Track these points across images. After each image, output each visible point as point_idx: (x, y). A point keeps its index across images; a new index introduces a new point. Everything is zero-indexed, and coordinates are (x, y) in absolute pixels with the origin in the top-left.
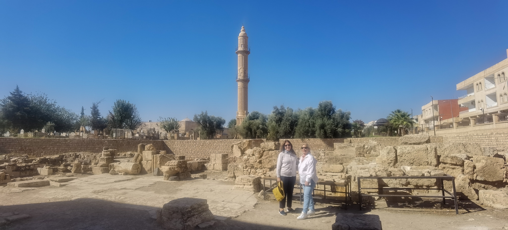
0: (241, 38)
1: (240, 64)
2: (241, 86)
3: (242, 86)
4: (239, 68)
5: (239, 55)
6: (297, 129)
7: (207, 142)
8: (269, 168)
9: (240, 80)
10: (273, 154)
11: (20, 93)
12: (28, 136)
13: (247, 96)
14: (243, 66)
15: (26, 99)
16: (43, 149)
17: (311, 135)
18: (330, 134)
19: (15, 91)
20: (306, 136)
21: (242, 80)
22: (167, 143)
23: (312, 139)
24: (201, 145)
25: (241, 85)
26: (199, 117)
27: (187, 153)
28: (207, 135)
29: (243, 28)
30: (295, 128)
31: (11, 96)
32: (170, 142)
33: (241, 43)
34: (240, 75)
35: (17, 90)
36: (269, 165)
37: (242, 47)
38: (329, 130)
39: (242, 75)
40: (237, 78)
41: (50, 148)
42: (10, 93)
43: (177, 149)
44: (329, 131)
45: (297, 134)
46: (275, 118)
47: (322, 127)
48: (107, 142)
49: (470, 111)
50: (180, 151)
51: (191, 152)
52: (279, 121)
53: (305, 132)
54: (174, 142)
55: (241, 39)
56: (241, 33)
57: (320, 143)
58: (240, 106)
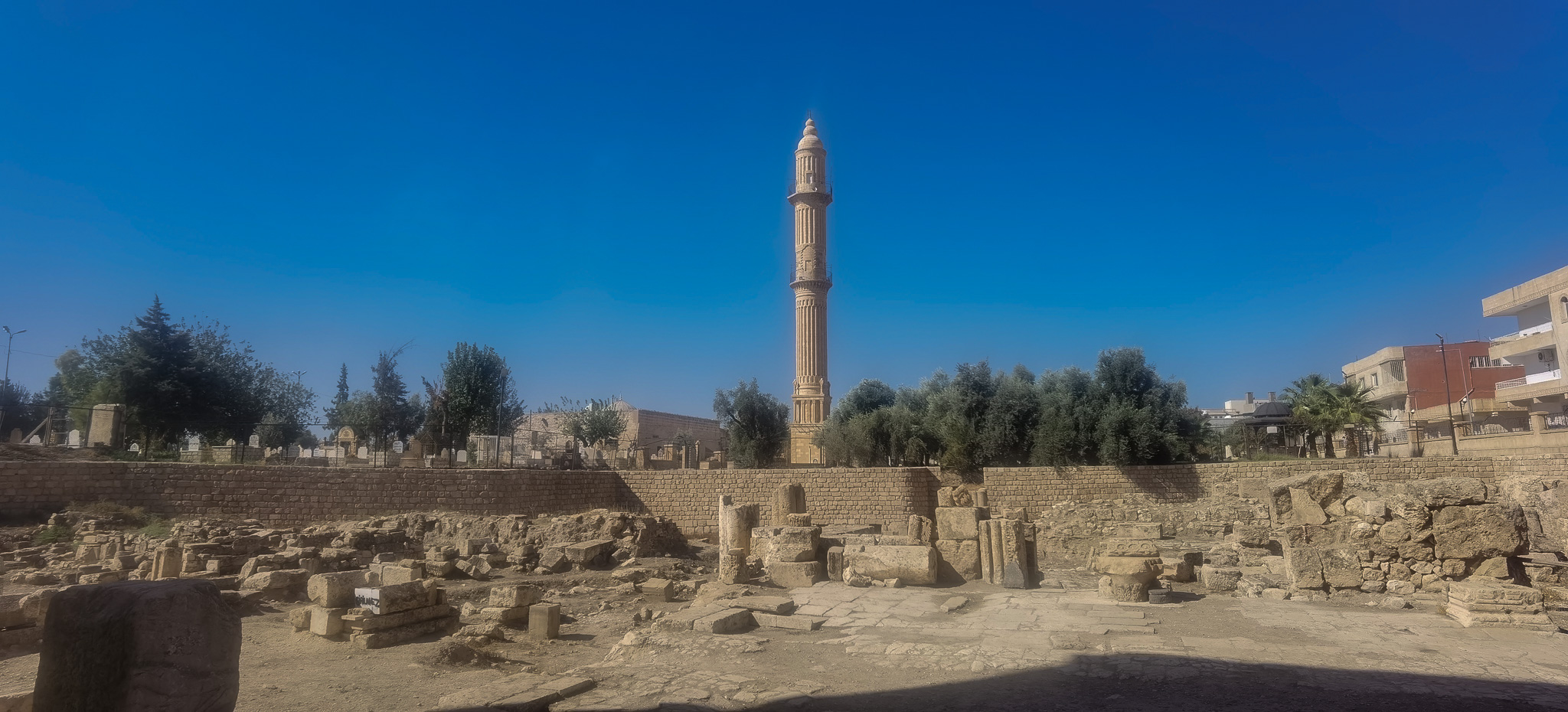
0: (807, 154)
1: (805, 235)
2: (808, 301)
3: (812, 300)
4: (798, 247)
5: (799, 207)
6: (1039, 435)
7: (759, 476)
8: (1462, 559)
9: (804, 284)
10: (1480, 516)
11: (163, 320)
12: (214, 457)
13: (825, 334)
14: (812, 241)
15: (183, 341)
16: (277, 500)
17: (1085, 457)
18: (1147, 453)
19: (150, 313)
20: (1069, 457)
21: (811, 281)
22: (631, 481)
23: (1091, 468)
24: (740, 485)
25: (806, 298)
26: (732, 401)
27: (696, 510)
28: (757, 456)
29: (812, 124)
30: (1031, 432)
31: (139, 329)
32: (639, 477)
33: (807, 169)
34: (803, 266)
35: (157, 312)
36: (1464, 549)
37: (808, 182)
38: (1145, 438)
39: (811, 267)
40: (793, 278)
41: (297, 498)
42: (137, 319)
43: (664, 499)
44: (1144, 442)
45: (1039, 451)
46: (963, 401)
47: (1124, 428)
48: (474, 479)
49: (1532, 379)
50: (673, 504)
51: (706, 508)
52: (976, 411)
53: (1068, 446)
54: (652, 477)
55: (807, 159)
56: (806, 141)
57: (1115, 481)
58: (806, 364)
